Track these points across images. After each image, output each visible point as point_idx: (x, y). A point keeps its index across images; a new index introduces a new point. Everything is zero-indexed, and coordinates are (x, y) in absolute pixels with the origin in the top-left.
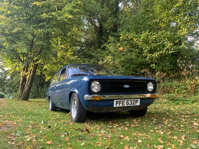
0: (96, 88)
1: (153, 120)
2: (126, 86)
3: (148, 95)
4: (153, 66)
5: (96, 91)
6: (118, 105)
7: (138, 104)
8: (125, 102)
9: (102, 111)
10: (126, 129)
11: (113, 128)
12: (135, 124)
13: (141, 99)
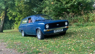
0: (47, 27)
1: (68, 36)
2: (58, 25)
3: (66, 27)
4: (68, 10)
5: (47, 28)
6: (55, 32)
7: (62, 30)
8: (58, 31)
9: (50, 35)
10: (59, 40)
11: (54, 40)
12: (62, 38)
13: (63, 29)
